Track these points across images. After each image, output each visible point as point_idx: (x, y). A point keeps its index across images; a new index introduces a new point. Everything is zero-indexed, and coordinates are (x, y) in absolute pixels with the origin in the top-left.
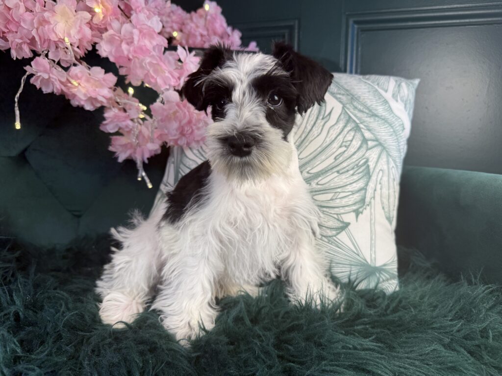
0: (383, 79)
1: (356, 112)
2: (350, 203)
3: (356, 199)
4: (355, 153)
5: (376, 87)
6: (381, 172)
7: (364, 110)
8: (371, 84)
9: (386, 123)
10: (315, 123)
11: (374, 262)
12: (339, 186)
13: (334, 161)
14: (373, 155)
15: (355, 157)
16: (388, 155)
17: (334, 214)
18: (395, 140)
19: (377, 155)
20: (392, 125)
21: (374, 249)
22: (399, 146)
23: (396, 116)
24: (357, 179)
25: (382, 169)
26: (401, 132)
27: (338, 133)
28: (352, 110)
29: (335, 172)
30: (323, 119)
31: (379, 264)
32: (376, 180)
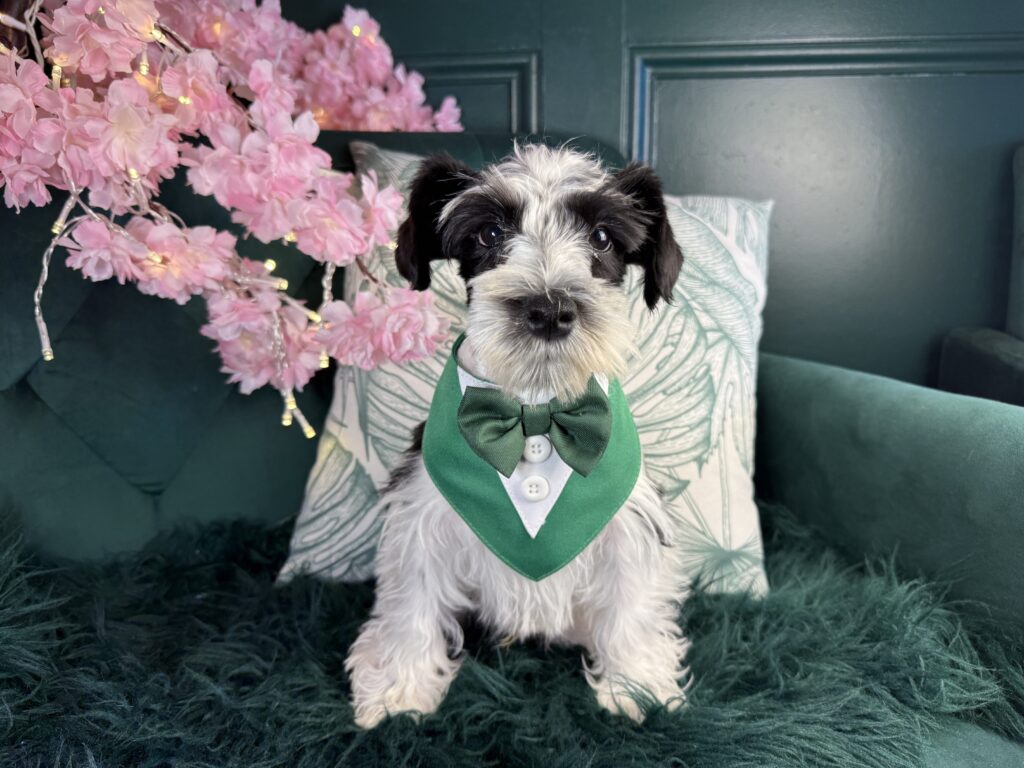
0: (716, 205)
2: (688, 446)
4: (689, 355)
5: (709, 225)
7: (697, 274)
8: (701, 220)
9: (731, 296)
11: (729, 543)
12: (669, 417)
13: (655, 371)
14: (717, 358)
15: (690, 363)
17: (664, 467)
18: (746, 324)
19: (723, 358)
20: (741, 298)
21: (727, 521)
23: (745, 280)
24: (696, 403)
25: (732, 381)
26: (753, 307)
27: (657, 321)
29: (659, 392)
30: (629, 292)
31: (735, 546)
32: (725, 402)
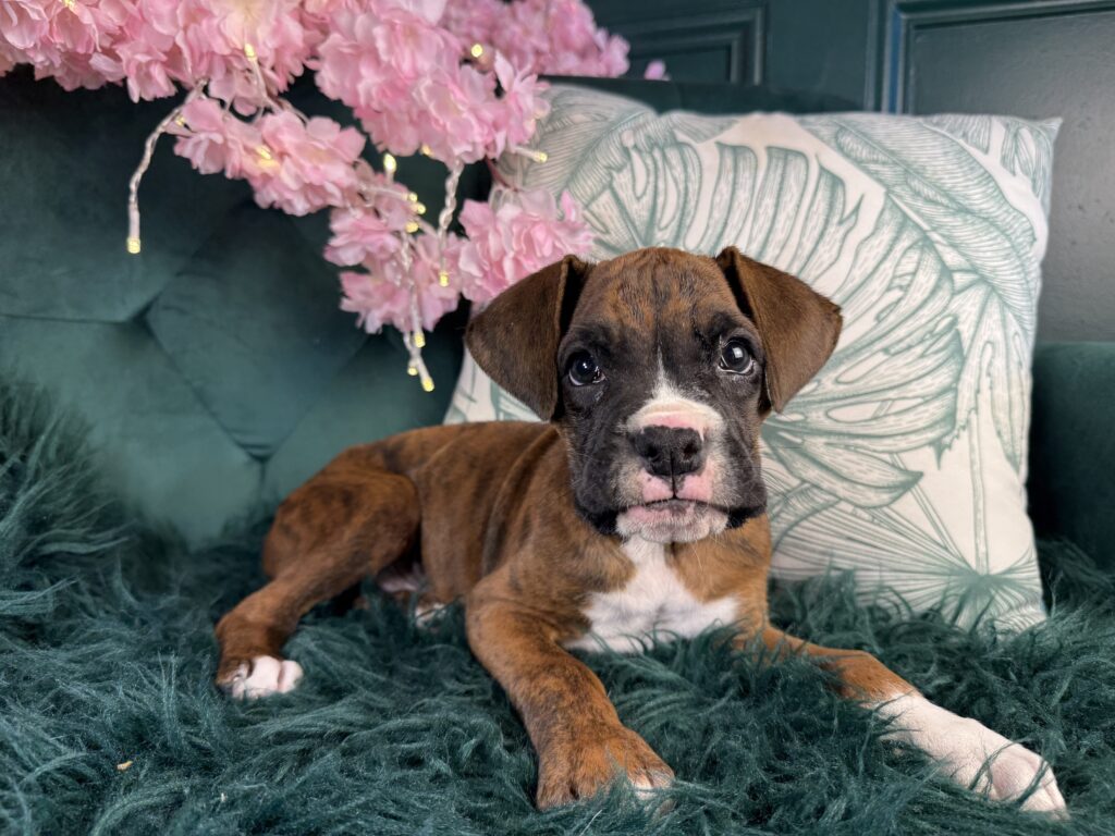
0: (974, 123)
1: (919, 204)
2: (921, 424)
3: (933, 414)
4: (925, 302)
5: (961, 141)
6: (989, 347)
7: (939, 198)
8: (948, 135)
9: (992, 229)
10: (822, 235)
11: (985, 563)
12: (896, 383)
13: (874, 323)
14: (968, 307)
15: (927, 312)
16: (1004, 304)
17: (883, 452)
18: (1017, 267)
19: (978, 306)
20: (1008, 233)
21: (982, 534)
22: (1028, 282)
23: (1015, 209)
24: (933, 366)
25: (992, 339)
26: (1028, 249)
27: (879, 258)
28: (909, 200)
29: (877, 352)
30: (841, 222)
31: (997, 566)
32: (980, 369)
